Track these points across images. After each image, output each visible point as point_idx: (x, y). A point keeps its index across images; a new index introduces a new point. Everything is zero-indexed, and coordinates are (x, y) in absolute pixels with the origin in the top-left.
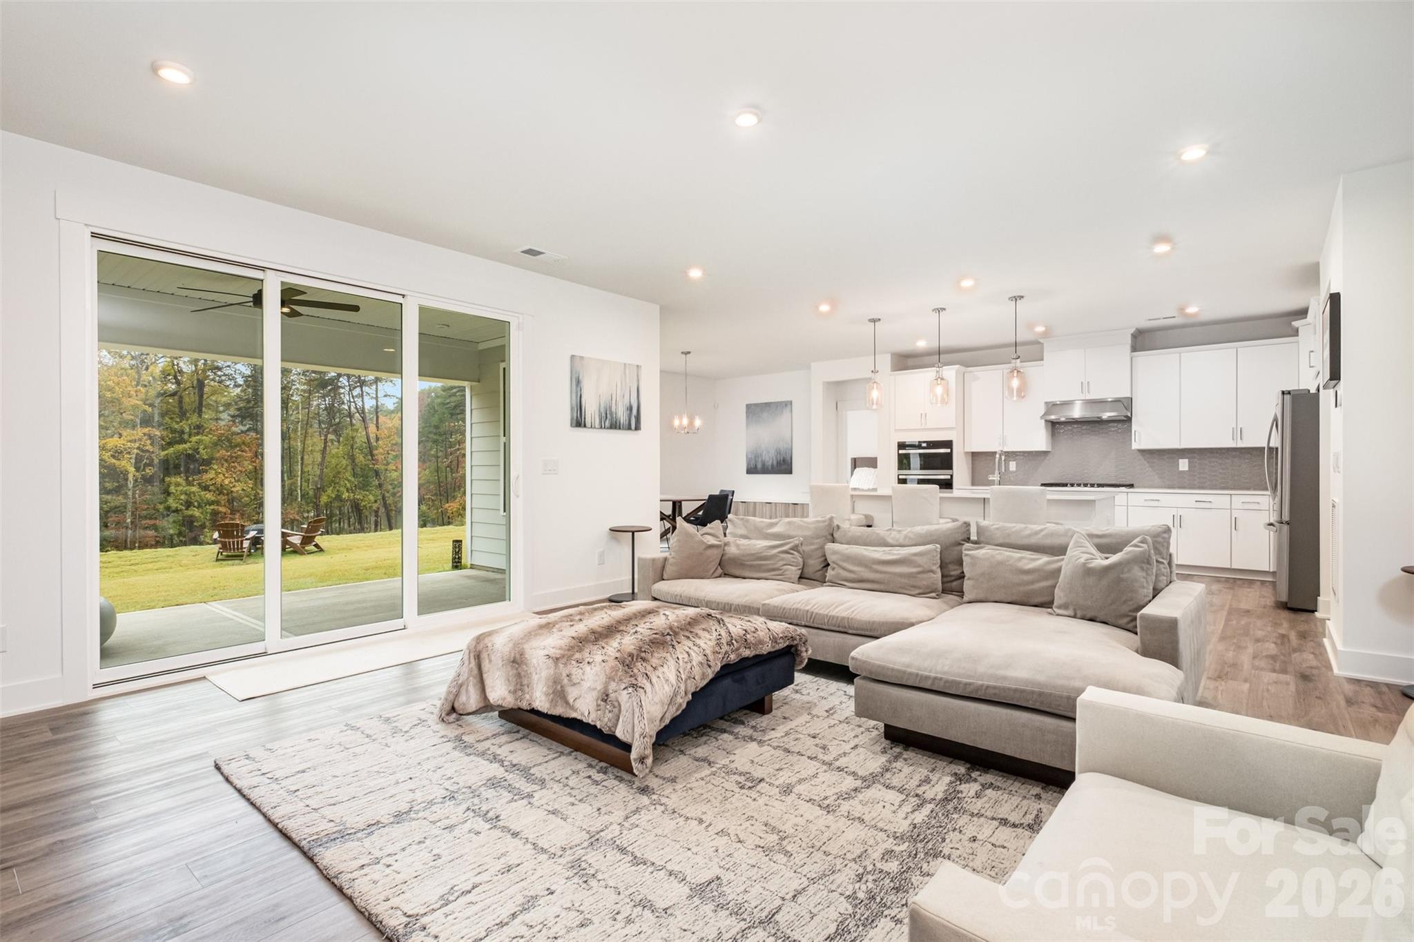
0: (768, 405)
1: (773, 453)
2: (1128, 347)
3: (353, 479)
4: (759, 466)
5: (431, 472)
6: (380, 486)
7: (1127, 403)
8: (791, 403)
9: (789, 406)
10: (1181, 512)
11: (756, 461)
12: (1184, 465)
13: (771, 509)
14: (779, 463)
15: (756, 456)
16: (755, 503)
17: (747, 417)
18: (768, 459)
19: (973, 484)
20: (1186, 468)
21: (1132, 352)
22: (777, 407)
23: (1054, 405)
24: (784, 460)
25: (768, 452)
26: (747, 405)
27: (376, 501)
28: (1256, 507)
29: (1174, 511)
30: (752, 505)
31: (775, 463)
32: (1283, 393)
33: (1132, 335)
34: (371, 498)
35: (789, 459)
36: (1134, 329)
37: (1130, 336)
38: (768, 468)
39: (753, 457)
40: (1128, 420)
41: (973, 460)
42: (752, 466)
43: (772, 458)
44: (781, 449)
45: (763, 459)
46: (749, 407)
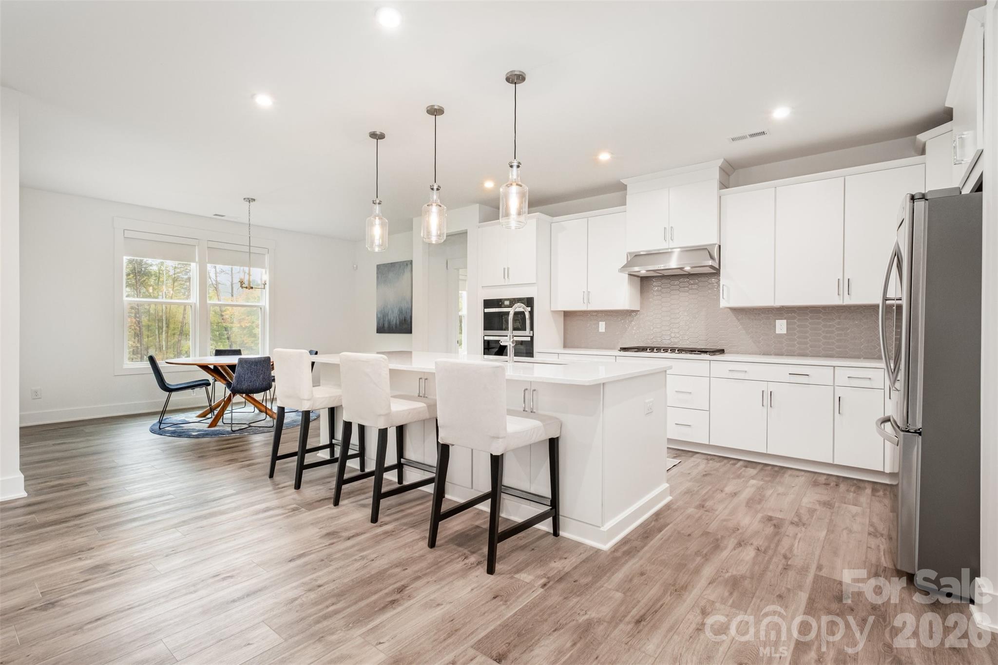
0: (393, 265)
1: (396, 311)
2: (715, 184)
4: (386, 325)
7: (713, 252)
8: (411, 262)
9: (409, 266)
10: (772, 387)
11: (384, 321)
12: (781, 326)
14: (402, 322)
15: (384, 316)
17: (378, 277)
18: (393, 318)
19: (565, 346)
20: (784, 331)
21: (721, 189)
22: (400, 266)
23: (637, 255)
24: (405, 320)
25: (393, 312)
26: (378, 266)
28: (866, 384)
29: (763, 386)
31: (398, 323)
32: (913, 198)
33: (721, 168)
35: (410, 318)
36: (722, 160)
37: (718, 167)
38: (393, 328)
39: (381, 316)
40: (716, 272)
41: (565, 320)
42: (381, 325)
43: (396, 318)
44: (403, 308)
45: (389, 318)
46: (379, 267)
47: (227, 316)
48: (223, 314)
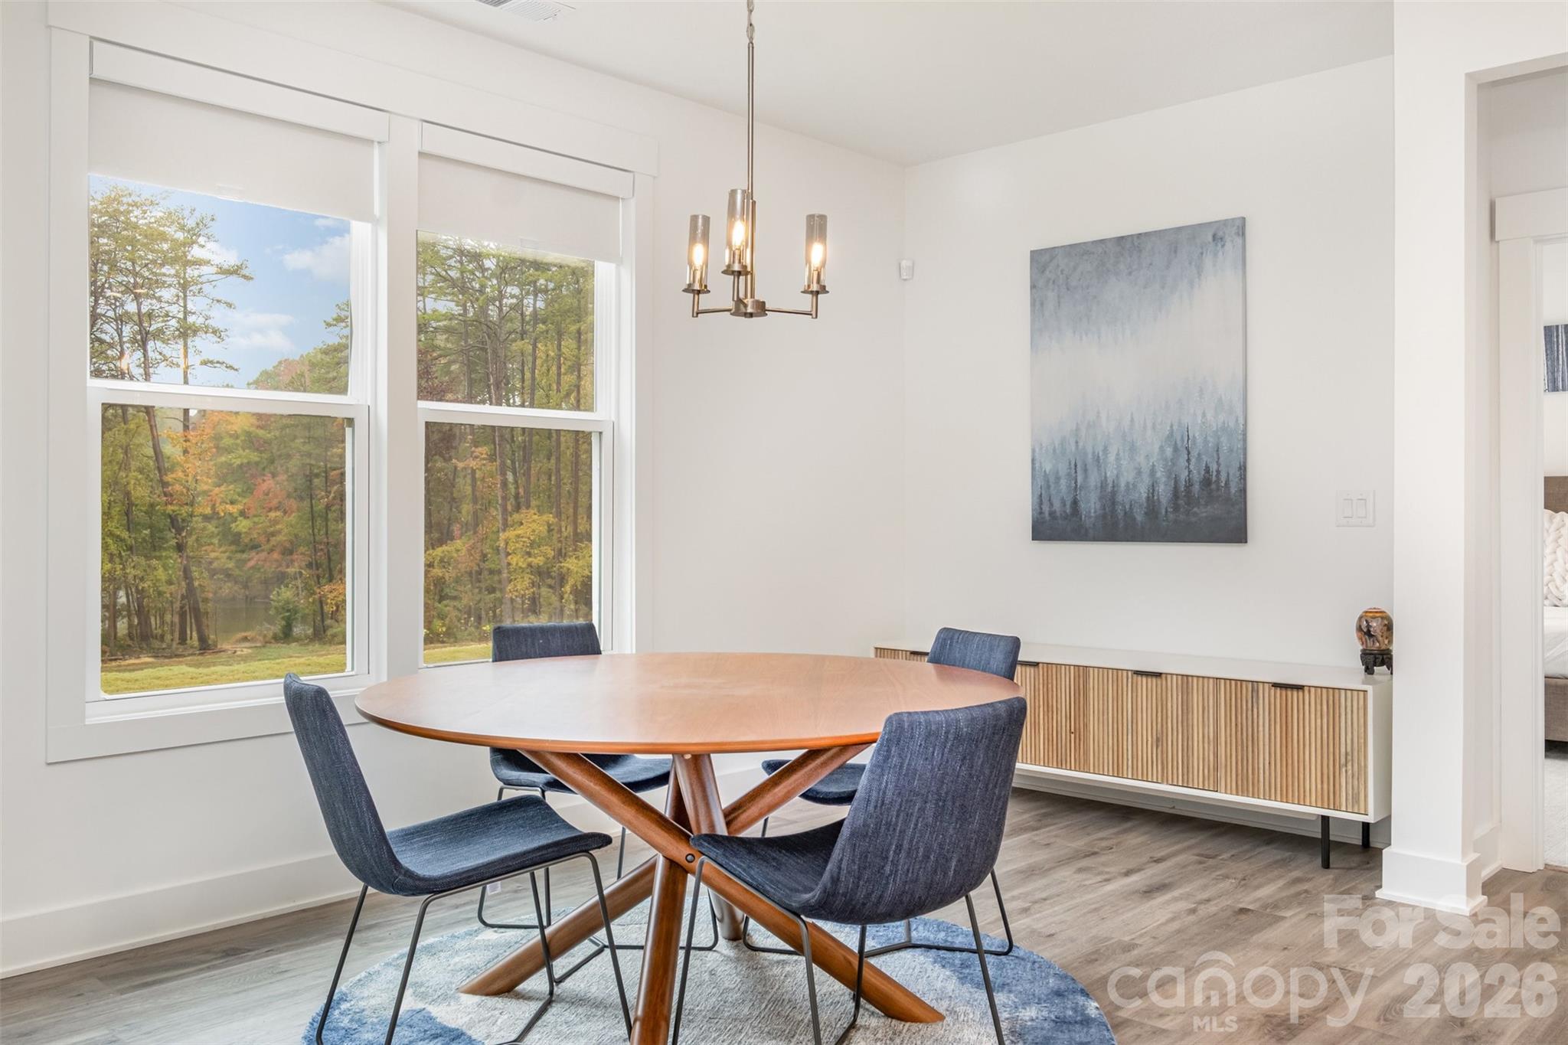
0: (1129, 246)
1: (1151, 449)
3: (125, 535)
4: (1091, 505)
5: (300, 518)
6: (180, 548)
8: (1240, 227)
9: (1231, 243)
11: (1076, 490)
13: (1163, 704)
14: (1182, 496)
15: (1078, 467)
16: (1082, 671)
17: (1037, 304)
18: (1127, 477)
22: (1175, 250)
24: (1206, 482)
25: (1133, 449)
26: (1035, 255)
27: (170, 582)
30: (1066, 682)
31: (1164, 492)
34: (161, 574)
35: (1234, 472)
38: (1129, 515)
39: (1063, 469)
42: (1057, 505)
43: (1153, 472)
44: (1196, 432)
45: (1110, 474)
46: (1042, 261)
47: (177, 487)
48: (169, 478)
